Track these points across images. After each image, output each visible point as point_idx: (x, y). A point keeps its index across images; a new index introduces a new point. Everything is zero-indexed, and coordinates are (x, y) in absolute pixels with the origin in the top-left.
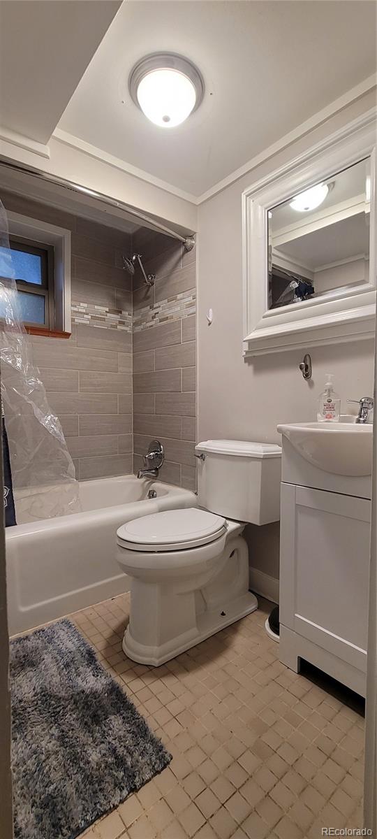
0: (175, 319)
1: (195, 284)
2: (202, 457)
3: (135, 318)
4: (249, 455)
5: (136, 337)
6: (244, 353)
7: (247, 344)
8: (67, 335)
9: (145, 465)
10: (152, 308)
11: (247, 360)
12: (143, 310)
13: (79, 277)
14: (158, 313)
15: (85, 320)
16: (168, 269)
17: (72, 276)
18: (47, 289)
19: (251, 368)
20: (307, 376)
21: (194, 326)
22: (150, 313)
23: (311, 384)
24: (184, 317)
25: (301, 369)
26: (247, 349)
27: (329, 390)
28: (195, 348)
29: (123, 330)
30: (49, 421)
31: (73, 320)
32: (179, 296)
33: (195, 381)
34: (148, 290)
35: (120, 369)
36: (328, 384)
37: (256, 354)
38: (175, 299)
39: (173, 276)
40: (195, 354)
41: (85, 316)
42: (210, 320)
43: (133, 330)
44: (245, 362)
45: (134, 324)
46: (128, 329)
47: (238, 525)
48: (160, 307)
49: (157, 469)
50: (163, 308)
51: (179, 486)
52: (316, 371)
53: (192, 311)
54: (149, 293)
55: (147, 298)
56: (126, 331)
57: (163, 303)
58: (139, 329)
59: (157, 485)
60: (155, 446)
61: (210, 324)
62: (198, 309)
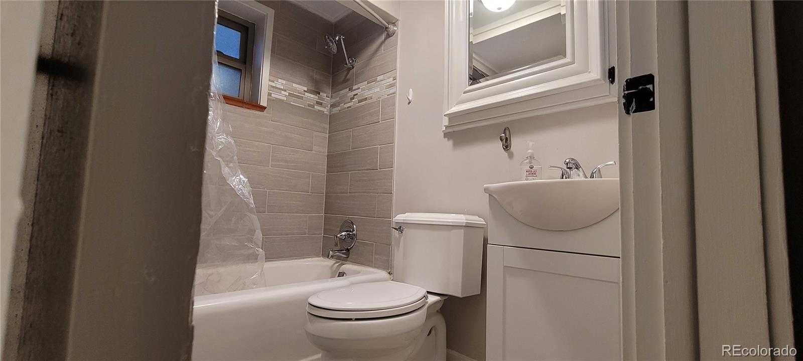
0: (374, 100)
1: (396, 66)
2: (400, 229)
3: (333, 100)
4: (451, 224)
5: (332, 118)
6: (444, 128)
7: (446, 119)
8: (262, 108)
9: (336, 245)
10: (351, 90)
11: (446, 135)
12: (342, 92)
13: (280, 54)
14: (357, 94)
15: (283, 96)
16: (369, 54)
17: (273, 52)
18: (245, 63)
19: (451, 143)
20: (507, 147)
21: (394, 104)
22: (348, 95)
23: (511, 156)
24: (383, 98)
25: (502, 140)
26: (447, 124)
27: (530, 157)
28: (394, 125)
29: (319, 111)
30: (239, 182)
31: (269, 94)
32: (379, 78)
33: (393, 158)
34: (348, 73)
35: (315, 148)
36: (529, 151)
37: (456, 129)
38: (375, 80)
39: (374, 59)
40: (393, 132)
41: (283, 92)
42: (411, 99)
43: (330, 111)
44: (444, 137)
45: (332, 106)
46: (326, 111)
47: (437, 298)
48: (359, 88)
49: (348, 250)
50: (362, 89)
51: (371, 266)
52: (515, 142)
53: (391, 91)
54: (348, 77)
55: (346, 80)
56: (324, 111)
57: (363, 85)
58: (336, 110)
59: (347, 267)
60: (348, 226)
61: (409, 103)
62: (398, 89)
